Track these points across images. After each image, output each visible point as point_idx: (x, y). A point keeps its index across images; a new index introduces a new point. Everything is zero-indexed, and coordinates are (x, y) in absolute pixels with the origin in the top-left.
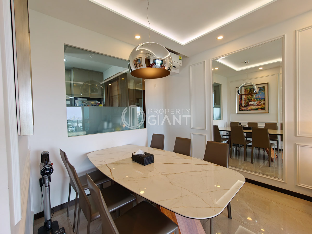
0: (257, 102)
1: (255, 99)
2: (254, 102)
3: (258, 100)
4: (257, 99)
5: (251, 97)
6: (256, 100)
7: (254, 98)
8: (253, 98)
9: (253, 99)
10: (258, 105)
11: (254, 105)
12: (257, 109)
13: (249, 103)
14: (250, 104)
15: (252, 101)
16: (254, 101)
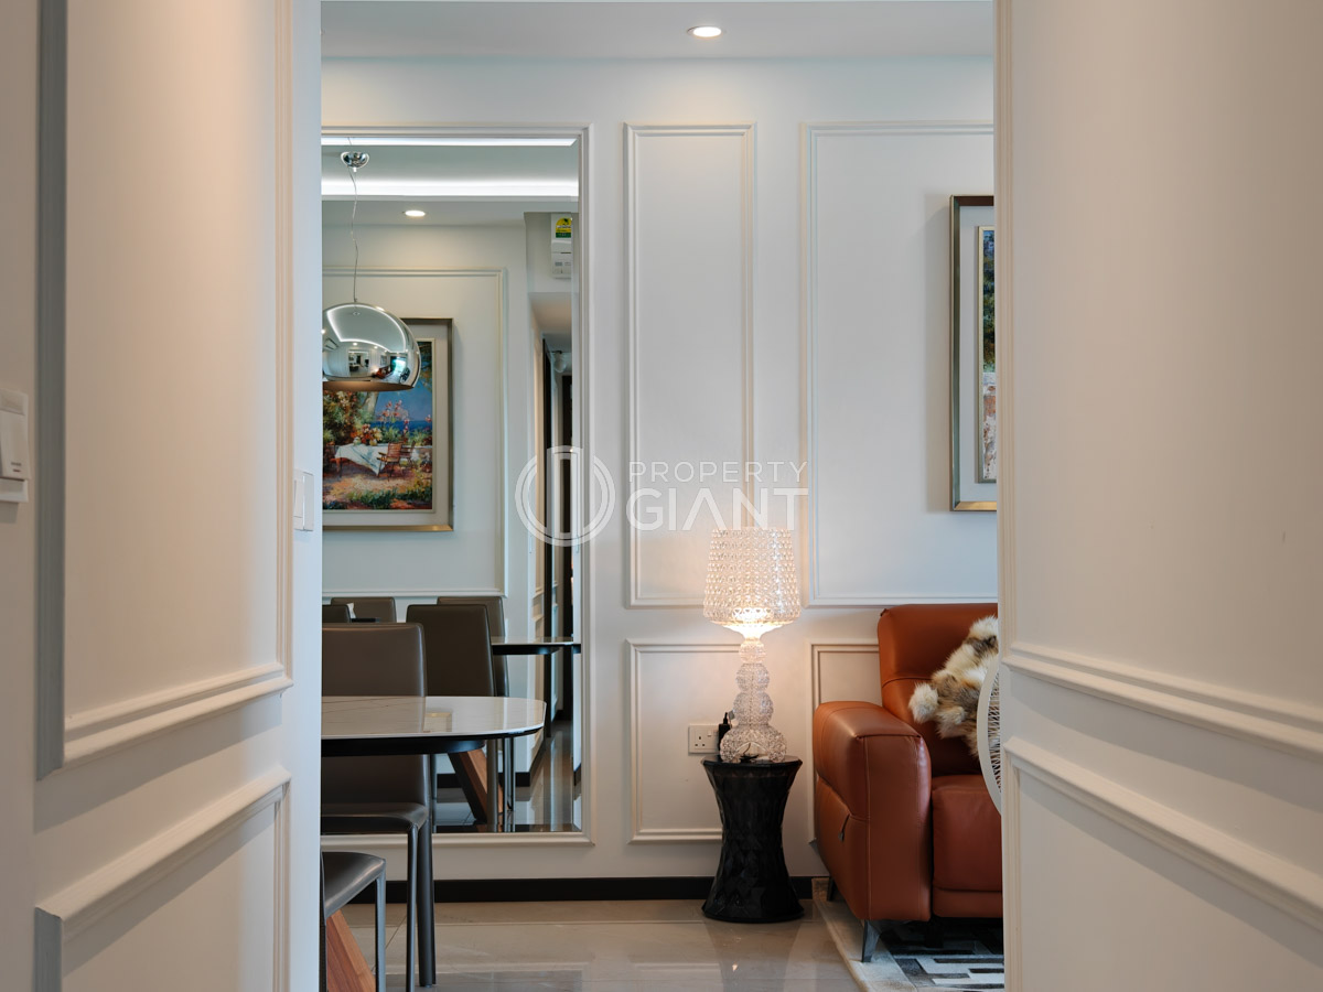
0: (384, 449)
1: (373, 425)
2: (363, 449)
3: (393, 432)
4: (389, 424)
5: (344, 410)
6: (379, 436)
7: (367, 417)
8: (359, 416)
9: (359, 425)
10: (389, 471)
11: (366, 471)
12: (383, 503)
13: (337, 456)
14: (345, 461)
15: (351, 441)
16: (366, 441)
